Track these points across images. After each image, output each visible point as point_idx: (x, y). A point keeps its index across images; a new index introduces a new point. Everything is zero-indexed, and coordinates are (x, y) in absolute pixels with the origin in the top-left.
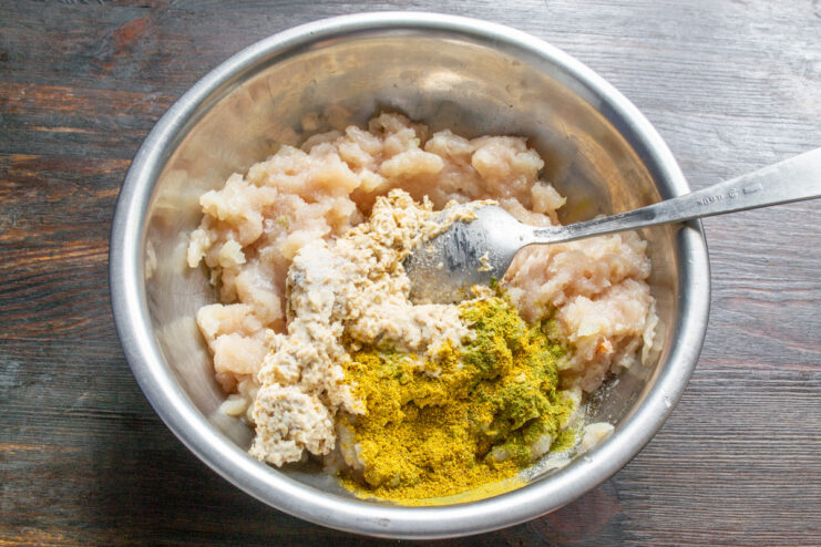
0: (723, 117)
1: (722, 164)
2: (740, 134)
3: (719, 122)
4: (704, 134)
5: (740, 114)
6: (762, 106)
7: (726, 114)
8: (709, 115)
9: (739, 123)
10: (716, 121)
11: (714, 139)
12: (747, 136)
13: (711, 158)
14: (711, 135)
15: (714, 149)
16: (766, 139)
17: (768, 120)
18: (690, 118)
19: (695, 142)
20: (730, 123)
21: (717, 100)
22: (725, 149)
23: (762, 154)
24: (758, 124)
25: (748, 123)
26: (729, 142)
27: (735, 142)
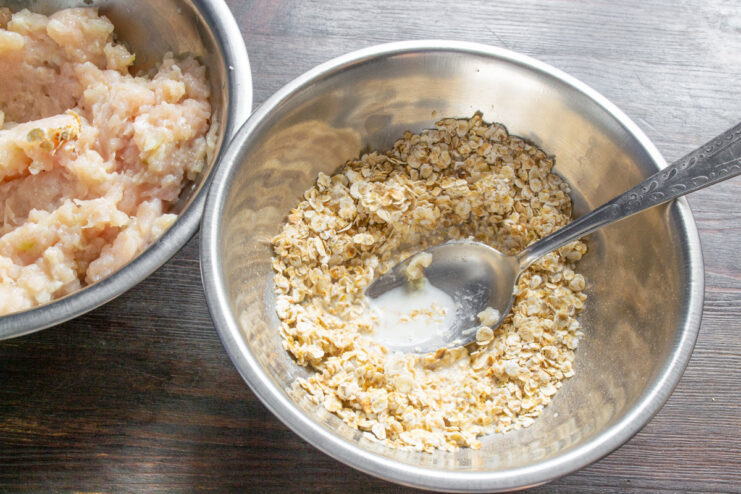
0: (644, 64)
1: (641, 106)
2: (659, 81)
3: (641, 69)
4: (627, 79)
5: (660, 62)
6: (679, 55)
7: (647, 62)
8: (631, 63)
9: (659, 71)
10: (637, 68)
11: (635, 84)
12: (666, 82)
13: (632, 101)
14: (631, 80)
15: (635, 93)
16: (684, 85)
17: (684, 68)
18: (614, 64)
19: (617, 86)
20: (650, 69)
21: (639, 49)
22: (646, 93)
23: (678, 98)
24: (676, 71)
25: (668, 71)
26: (649, 87)
27: (654, 87)
